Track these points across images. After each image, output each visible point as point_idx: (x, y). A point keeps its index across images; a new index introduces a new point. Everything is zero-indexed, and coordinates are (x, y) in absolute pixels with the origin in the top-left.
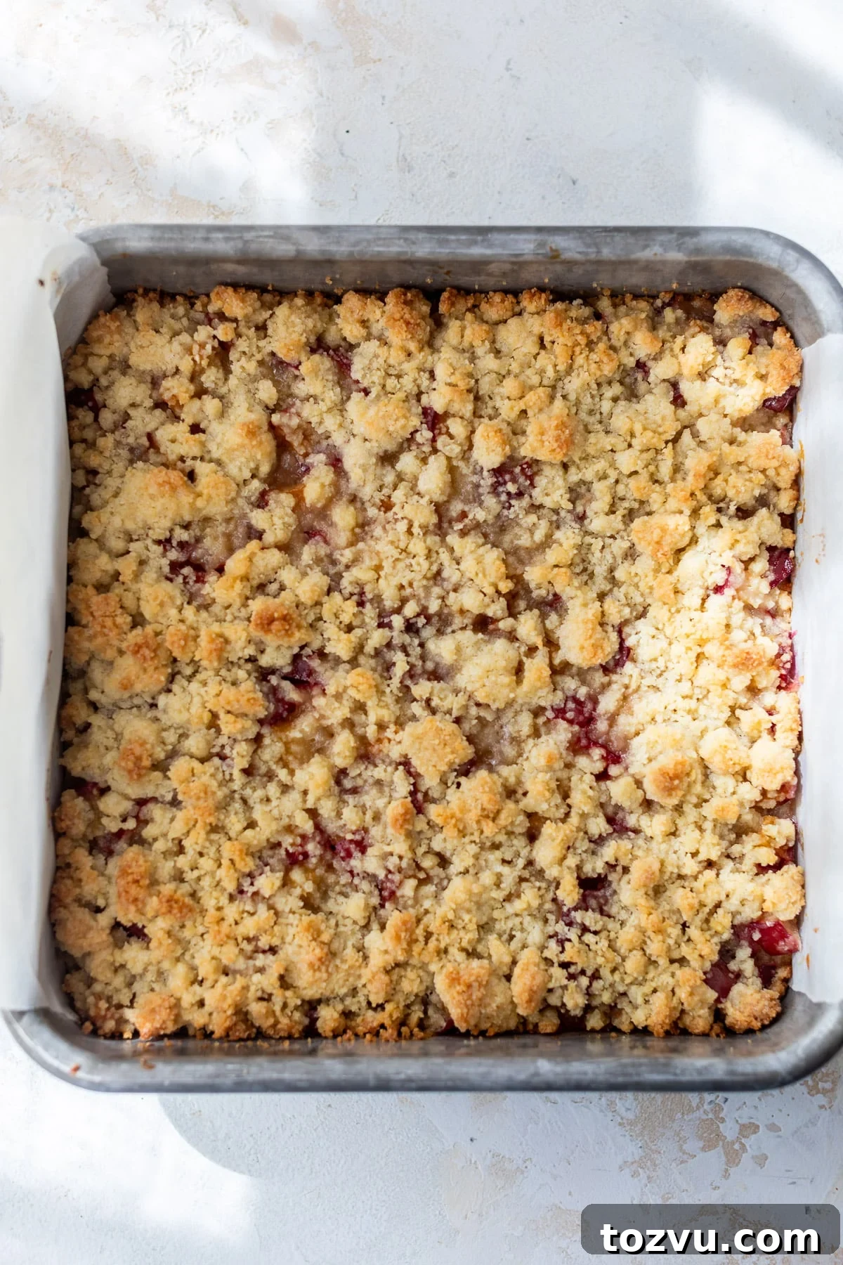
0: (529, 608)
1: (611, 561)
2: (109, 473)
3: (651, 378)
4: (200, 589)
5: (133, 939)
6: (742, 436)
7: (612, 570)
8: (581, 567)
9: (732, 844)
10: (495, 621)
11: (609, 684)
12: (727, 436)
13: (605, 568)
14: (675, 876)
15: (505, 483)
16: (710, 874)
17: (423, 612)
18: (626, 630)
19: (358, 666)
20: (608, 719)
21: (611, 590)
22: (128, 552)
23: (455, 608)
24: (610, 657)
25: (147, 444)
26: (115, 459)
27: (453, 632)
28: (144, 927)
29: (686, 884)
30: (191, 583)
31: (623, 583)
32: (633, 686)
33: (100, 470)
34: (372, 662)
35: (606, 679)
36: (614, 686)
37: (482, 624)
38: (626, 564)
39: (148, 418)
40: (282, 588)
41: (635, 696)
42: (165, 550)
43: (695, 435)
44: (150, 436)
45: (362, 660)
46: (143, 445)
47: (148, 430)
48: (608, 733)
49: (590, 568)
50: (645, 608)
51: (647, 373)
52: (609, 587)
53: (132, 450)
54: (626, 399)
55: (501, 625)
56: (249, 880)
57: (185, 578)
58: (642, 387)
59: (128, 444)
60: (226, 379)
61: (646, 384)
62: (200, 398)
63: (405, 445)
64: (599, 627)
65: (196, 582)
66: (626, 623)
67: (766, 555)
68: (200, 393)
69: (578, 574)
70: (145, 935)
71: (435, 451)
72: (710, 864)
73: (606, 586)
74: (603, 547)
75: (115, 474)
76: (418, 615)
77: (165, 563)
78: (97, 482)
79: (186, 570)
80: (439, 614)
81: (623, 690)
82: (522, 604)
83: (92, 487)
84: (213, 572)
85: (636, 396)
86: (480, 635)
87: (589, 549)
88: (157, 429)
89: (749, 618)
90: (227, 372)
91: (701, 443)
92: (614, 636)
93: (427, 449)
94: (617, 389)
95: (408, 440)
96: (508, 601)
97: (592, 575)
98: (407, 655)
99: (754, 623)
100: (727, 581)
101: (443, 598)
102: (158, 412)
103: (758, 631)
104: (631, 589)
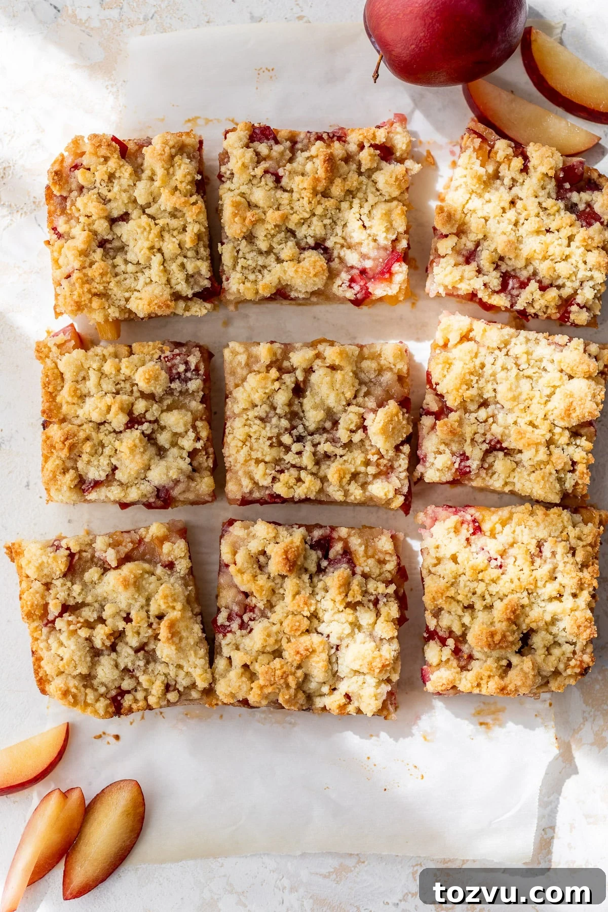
0: (288, 359)
1: (254, 253)
2: (166, 675)
3: (110, 237)
4: (260, 610)
5: (530, 642)
6: (147, 173)
7: (260, 253)
8: (258, 274)
9: (503, 184)
10: (297, 383)
11: (340, 258)
12: (149, 183)
13: (260, 258)
14: (514, 228)
15: (179, 373)
16: (519, 204)
17: (289, 431)
18: (303, 244)
19: (326, 477)
20: (364, 260)
21: (275, 254)
22: (230, 658)
23: (287, 409)
24: (322, 257)
25: (142, 652)
26: (156, 673)
27: (303, 412)
28: (522, 633)
29: (521, 222)
30: (255, 616)
31: (271, 246)
32: (342, 241)
33: (166, 682)
34: (323, 467)
35: (337, 260)
36: (342, 254)
37: (299, 391)
38: (258, 243)
39: (124, 654)
40: (264, 553)
41: (349, 240)
42: (230, 631)
43: (149, 205)
44: (137, 651)
45: (321, 474)
46: (144, 655)
47: (132, 653)
48: (374, 260)
49: (259, 268)
50: (288, 231)
51: (107, 241)
52: (272, 255)
53: (148, 663)
54: (126, 254)
55: (301, 378)
56: (493, 561)
57: (251, 620)
58: (116, 244)
59: (145, 666)
60: (88, 605)
61: (114, 241)
62: (105, 620)
63: (152, 441)
64: (301, 264)
65: (254, 612)
66: (298, 244)
67: (256, 144)
68: (101, 620)
69: (263, 276)
70: (528, 632)
71: (156, 421)
72: (513, 203)
73: (272, 258)
74: (245, 258)
75: (166, 671)
76: (290, 434)
77: (239, 633)
78: (173, 683)
79: (246, 618)
80: (290, 420)
81: (345, 249)
82: (286, 364)
83: (177, 686)
84: (249, 600)
85: (123, 248)
86: (308, 393)
87: (245, 268)
88: (131, 647)
89: (297, 159)
90: (83, 605)
91: (155, 200)
92: (307, 253)
93: (156, 426)
94: (119, 260)
95: (149, 440)
96: (284, 373)
97: (264, 267)
98: (319, 443)
99: (301, 157)
100: (273, 174)
101: (280, 417)
102: (118, 648)
103: (306, 154)
104: (275, 240)
